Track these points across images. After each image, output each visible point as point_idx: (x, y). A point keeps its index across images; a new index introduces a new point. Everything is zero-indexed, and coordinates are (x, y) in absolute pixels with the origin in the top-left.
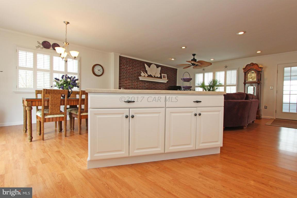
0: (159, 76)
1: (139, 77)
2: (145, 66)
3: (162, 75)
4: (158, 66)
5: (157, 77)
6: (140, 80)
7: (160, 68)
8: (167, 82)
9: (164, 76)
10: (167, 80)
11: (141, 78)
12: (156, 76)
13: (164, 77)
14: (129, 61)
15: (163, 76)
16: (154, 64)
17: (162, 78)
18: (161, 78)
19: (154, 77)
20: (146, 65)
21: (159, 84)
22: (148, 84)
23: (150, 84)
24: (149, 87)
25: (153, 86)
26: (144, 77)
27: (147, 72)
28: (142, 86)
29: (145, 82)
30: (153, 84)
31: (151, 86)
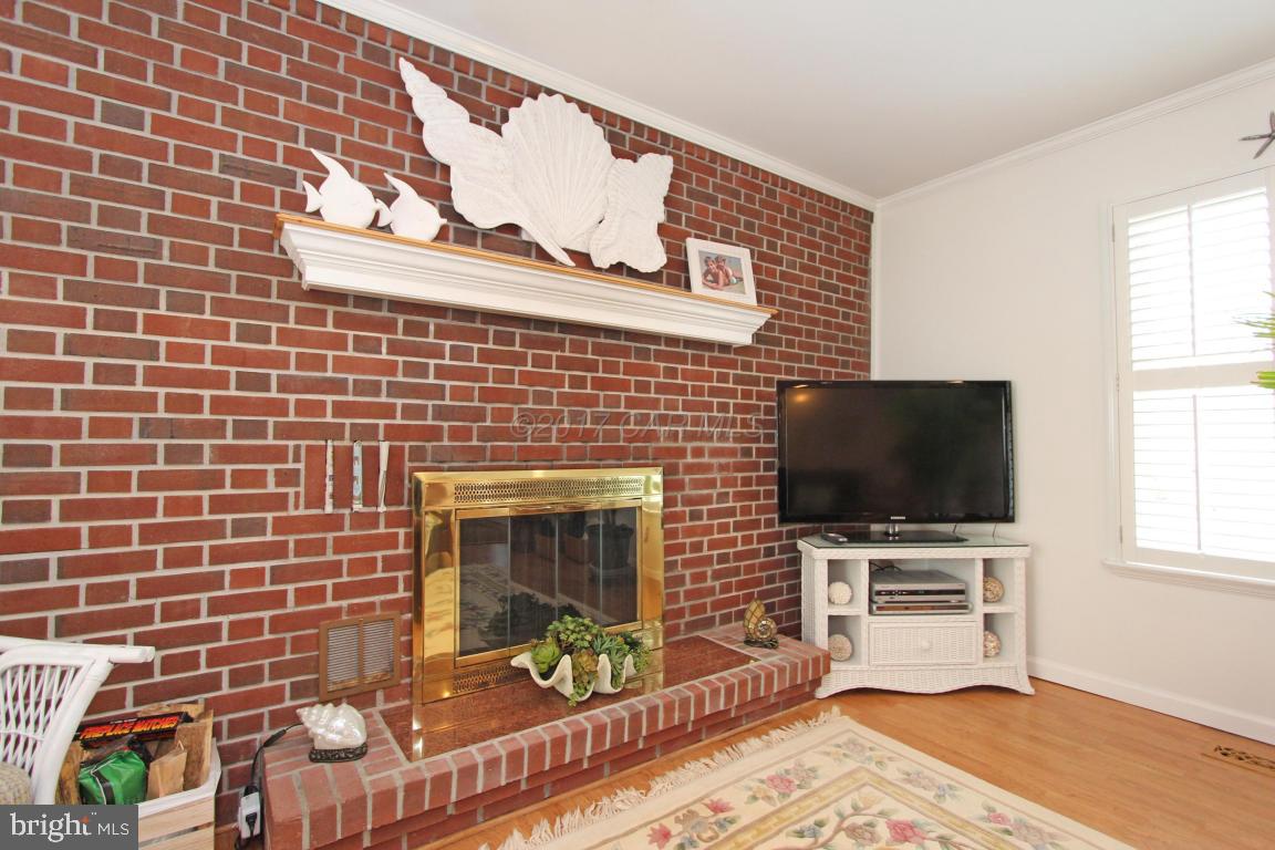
0: (652, 257)
2: (406, 101)
3: (696, 248)
4: (627, 139)
5: (624, 272)
7: (656, 170)
8: (757, 337)
9: (719, 260)
10: (761, 318)
13: (717, 274)
15: (706, 260)
16: (569, 99)
17: (688, 286)
19: (567, 260)
20: (415, 81)
21: (659, 356)
22: (486, 356)
23: (519, 359)
24: (487, 395)
25: (558, 381)
26: (375, 247)
27: (434, 182)
28: (360, 388)
29: (422, 330)
30: (564, 363)
31: (527, 378)
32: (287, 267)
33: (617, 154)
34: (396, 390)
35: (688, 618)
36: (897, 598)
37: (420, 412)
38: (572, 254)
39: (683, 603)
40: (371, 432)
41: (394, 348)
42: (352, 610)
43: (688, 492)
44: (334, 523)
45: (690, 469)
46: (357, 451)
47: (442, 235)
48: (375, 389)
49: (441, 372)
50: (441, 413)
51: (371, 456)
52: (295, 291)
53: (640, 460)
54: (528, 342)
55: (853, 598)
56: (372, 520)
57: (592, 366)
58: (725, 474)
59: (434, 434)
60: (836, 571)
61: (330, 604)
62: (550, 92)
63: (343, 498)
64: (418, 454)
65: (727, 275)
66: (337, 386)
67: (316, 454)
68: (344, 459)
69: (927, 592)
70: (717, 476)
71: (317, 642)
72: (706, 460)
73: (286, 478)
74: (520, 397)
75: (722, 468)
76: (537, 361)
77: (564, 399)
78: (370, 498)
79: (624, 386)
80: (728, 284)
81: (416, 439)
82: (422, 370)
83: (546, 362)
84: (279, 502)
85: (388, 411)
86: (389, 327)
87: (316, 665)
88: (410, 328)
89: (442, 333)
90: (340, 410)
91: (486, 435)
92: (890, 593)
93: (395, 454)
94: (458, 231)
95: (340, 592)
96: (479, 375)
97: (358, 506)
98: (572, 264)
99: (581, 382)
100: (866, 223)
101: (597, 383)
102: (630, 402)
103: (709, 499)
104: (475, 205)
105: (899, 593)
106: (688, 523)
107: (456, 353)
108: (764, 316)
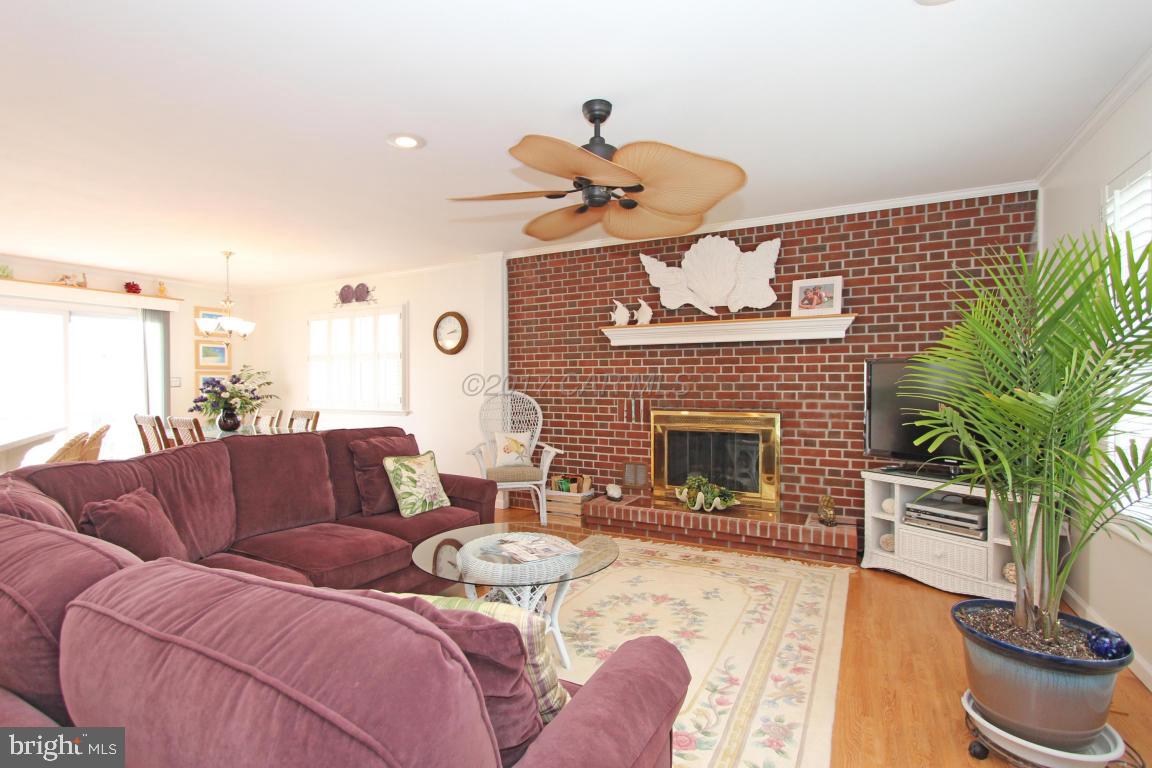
0: (769, 298)
1: (607, 332)
2: (641, 268)
3: (798, 286)
4: (747, 241)
5: (747, 313)
6: (613, 344)
7: (770, 250)
9: (815, 290)
10: (847, 320)
11: (618, 337)
12: (734, 309)
15: (805, 292)
16: (714, 234)
17: (788, 314)
18: (780, 309)
19: (713, 313)
20: (645, 260)
21: (780, 351)
22: (681, 362)
23: (697, 362)
25: (716, 370)
26: (632, 329)
27: (654, 297)
29: (655, 354)
30: (719, 361)
31: (700, 370)
32: (608, 340)
33: (744, 250)
35: (802, 502)
36: (923, 516)
38: (718, 309)
39: (798, 492)
41: (646, 362)
42: (634, 459)
43: (802, 429)
44: (626, 427)
45: (803, 415)
46: (633, 402)
49: (663, 370)
51: (637, 404)
52: (611, 347)
53: (766, 408)
54: (700, 353)
55: (893, 508)
56: (638, 427)
57: (736, 361)
58: (835, 420)
60: (887, 490)
61: (626, 455)
62: (705, 235)
63: (629, 418)
64: (654, 403)
65: (820, 297)
67: (622, 402)
68: (629, 404)
69: (947, 517)
70: (830, 422)
71: (623, 467)
72: (819, 410)
73: (613, 410)
74: (697, 378)
75: (832, 416)
76: (706, 362)
77: (720, 378)
78: (638, 419)
79: (756, 369)
80: (820, 302)
81: (653, 401)
82: (656, 370)
83: (710, 362)
84: (611, 418)
86: (643, 355)
87: (621, 474)
88: (651, 354)
89: (662, 355)
91: (681, 396)
92: (916, 511)
93: (646, 403)
94: (662, 316)
95: (630, 451)
96: (678, 370)
97: (634, 422)
98: (716, 314)
99: (729, 370)
100: (1027, 202)
101: (739, 370)
102: (760, 378)
103: (821, 435)
104: (671, 301)
105: (925, 513)
106: (803, 447)
107: (669, 362)
108: (849, 319)
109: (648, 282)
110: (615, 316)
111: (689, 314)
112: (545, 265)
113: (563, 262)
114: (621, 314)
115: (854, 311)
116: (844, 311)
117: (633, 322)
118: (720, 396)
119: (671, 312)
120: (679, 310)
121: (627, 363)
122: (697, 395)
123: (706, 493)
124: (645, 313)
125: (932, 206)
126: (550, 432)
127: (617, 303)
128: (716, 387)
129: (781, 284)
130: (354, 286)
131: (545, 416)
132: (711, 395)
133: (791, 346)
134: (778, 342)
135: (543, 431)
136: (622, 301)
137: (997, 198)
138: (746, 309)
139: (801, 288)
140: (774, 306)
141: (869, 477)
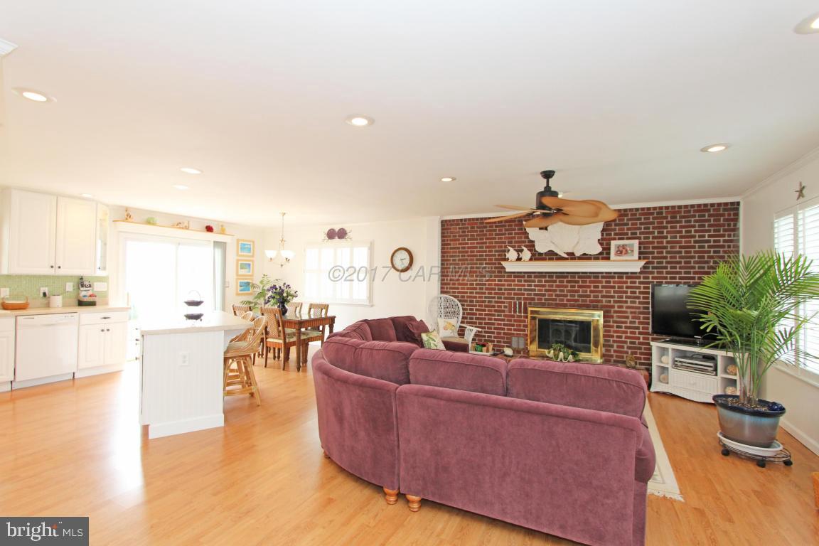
0: (599, 249)
1: (504, 264)
2: (524, 229)
3: (614, 244)
5: (585, 257)
6: (507, 270)
9: (624, 246)
11: (510, 267)
12: (578, 254)
14: (469, 226)
15: (618, 247)
17: (608, 258)
18: (605, 255)
19: (566, 256)
21: (603, 277)
22: (546, 281)
23: (555, 281)
24: (546, 290)
25: (567, 286)
26: (519, 263)
27: (531, 245)
28: (518, 290)
29: (531, 277)
30: (568, 282)
31: (557, 286)
32: (504, 268)
34: (525, 290)
35: (615, 358)
36: (684, 364)
37: (530, 294)
38: (568, 254)
39: (612, 353)
40: (520, 299)
41: (525, 281)
42: (517, 334)
43: (615, 319)
44: (513, 316)
45: (616, 312)
46: (517, 302)
47: (531, 259)
48: (521, 290)
49: (535, 286)
50: (535, 295)
51: (520, 304)
52: (505, 272)
53: (595, 308)
54: (557, 277)
55: (668, 360)
56: (520, 316)
57: (578, 282)
58: (634, 315)
59: (533, 299)
60: (663, 351)
61: (513, 332)
63: (515, 312)
64: (530, 303)
65: (626, 251)
66: (514, 290)
67: (510, 303)
68: (515, 304)
69: (696, 364)
70: (630, 316)
71: (510, 339)
72: (624, 309)
73: (505, 307)
74: (555, 291)
75: (631, 313)
76: (560, 282)
77: (568, 291)
78: (520, 312)
79: (589, 287)
80: (627, 252)
81: (530, 301)
82: (531, 285)
83: (563, 282)
84: (504, 311)
85: (524, 294)
86: (524, 277)
87: (510, 343)
88: (528, 277)
89: (535, 277)
90: (515, 294)
91: (546, 300)
92: (680, 362)
93: (525, 303)
94: (537, 257)
95: (515, 330)
96: (544, 286)
97: (518, 314)
98: (567, 257)
99: (574, 286)
100: (735, 207)
101: (580, 286)
102: (591, 292)
103: (626, 322)
104: (541, 248)
105: (685, 362)
106: (615, 329)
107: (539, 281)
108: (642, 263)
109: (528, 237)
110: (508, 255)
111: (551, 256)
112: (465, 224)
113: (476, 224)
114: (512, 254)
115: (644, 258)
116: (640, 258)
117: (519, 259)
118: (568, 300)
119: (540, 254)
120: (545, 253)
121: (514, 281)
122: (555, 300)
123: (564, 353)
124: (526, 254)
125: (686, 206)
126: (466, 318)
127: (509, 248)
128: (566, 296)
129: (605, 242)
130: (337, 230)
131: (463, 309)
132: (563, 300)
133: (609, 275)
134: (602, 273)
135: (463, 318)
136: (513, 247)
137: (719, 204)
138: (585, 254)
139: (616, 245)
140: (601, 253)
141: (654, 345)
